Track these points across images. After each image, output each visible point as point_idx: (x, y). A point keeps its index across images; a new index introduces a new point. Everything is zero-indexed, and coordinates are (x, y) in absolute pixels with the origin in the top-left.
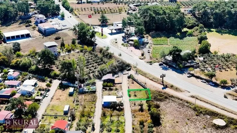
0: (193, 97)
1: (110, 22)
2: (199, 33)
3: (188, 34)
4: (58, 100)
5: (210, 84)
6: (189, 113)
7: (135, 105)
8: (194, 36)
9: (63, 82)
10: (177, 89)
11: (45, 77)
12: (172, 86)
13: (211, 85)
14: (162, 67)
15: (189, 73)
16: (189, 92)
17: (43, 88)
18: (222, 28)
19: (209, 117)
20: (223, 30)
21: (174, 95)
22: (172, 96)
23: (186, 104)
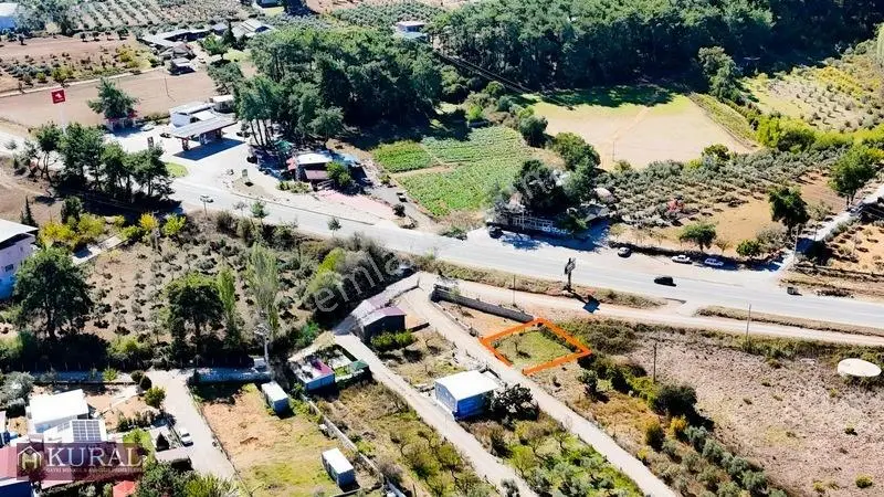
0: (706, 313)
1: (142, 110)
2: (505, 113)
3: (471, 121)
4: (252, 445)
5: (708, 265)
6: (746, 365)
7: (558, 385)
8: (492, 124)
9: (200, 372)
10: (633, 301)
11: (101, 370)
12: (612, 297)
13: (713, 267)
14: (510, 242)
15: (613, 245)
16: (683, 302)
17: (138, 415)
18: (552, 89)
19: (810, 361)
20: (562, 94)
21: (646, 323)
22: (643, 328)
23: (709, 341)
